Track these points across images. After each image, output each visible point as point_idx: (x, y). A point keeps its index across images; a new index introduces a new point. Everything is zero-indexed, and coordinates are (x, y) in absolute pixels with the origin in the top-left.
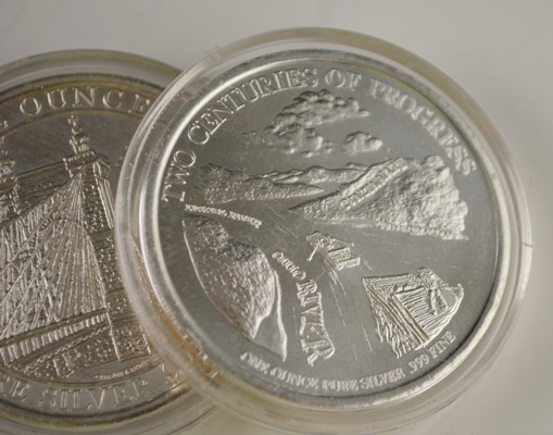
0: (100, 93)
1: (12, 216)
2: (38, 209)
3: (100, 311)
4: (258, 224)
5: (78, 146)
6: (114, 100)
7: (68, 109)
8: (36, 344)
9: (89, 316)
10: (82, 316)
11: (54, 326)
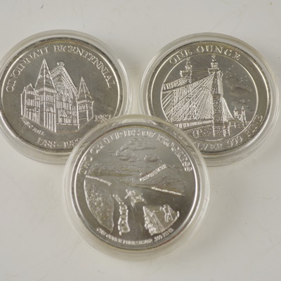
0: (224, 50)
1: (188, 83)
2: (197, 82)
3: (211, 119)
4: (109, 184)
5: (214, 65)
6: (228, 53)
7: (213, 52)
8: (188, 125)
9: (207, 120)
10: (205, 120)
11: (195, 121)
